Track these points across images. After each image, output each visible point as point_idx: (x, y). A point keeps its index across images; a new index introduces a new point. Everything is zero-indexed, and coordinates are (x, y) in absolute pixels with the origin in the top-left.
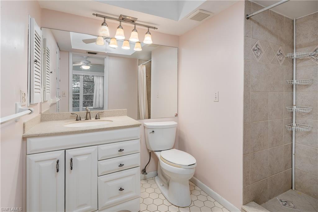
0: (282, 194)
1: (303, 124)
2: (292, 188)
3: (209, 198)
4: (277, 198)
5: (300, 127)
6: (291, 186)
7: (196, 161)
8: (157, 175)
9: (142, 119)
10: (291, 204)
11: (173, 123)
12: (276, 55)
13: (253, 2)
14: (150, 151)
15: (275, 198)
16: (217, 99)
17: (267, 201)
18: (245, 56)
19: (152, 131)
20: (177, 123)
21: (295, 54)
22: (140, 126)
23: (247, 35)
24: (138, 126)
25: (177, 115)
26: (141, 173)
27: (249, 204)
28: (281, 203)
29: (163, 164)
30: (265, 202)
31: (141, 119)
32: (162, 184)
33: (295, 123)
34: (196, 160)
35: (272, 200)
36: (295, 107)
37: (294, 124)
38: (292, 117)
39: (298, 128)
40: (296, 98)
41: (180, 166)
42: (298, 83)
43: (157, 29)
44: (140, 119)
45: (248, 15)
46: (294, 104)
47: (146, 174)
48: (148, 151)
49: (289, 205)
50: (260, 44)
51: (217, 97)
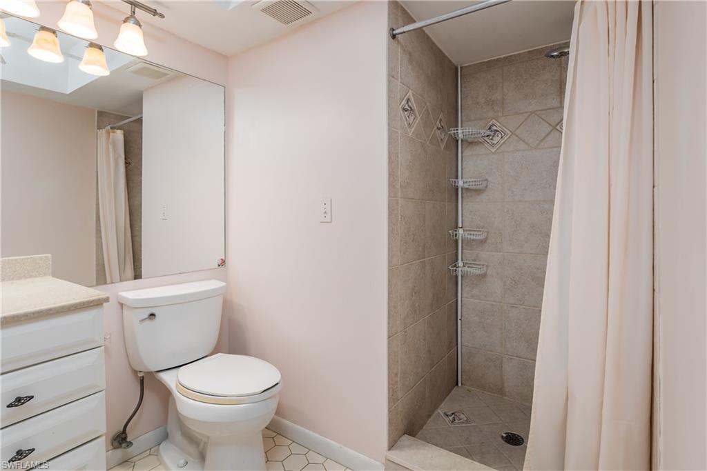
0: (446, 400)
1: (473, 261)
2: (457, 384)
3: (313, 457)
4: (440, 412)
5: (468, 267)
6: (455, 382)
7: (280, 376)
8: (165, 437)
9: (112, 283)
10: (462, 416)
11: (214, 284)
12: (435, 128)
13: (402, 4)
14: (140, 375)
15: (436, 413)
16: (328, 216)
17: (425, 423)
18: (389, 119)
19: (146, 316)
20: (224, 284)
21: (460, 131)
22: (105, 304)
23: (393, 73)
24: (97, 304)
25: (223, 263)
26: (111, 447)
27: (398, 442)
28: (447, 419)
29: (186, 406)
30: (422, 428)
31: (108, 280)
32: (182, 462)
33: (462, 260)
34: (280, 372)
35: (432, 417)
36: (461, 231)
37: (460, 264)
38: (457, 249)
39: (466, 269)
40: (462, 214)
41: (240, 399)
42: (466, 186)
43: (162, 16)
44: (105, 283)
45: (393, 30)
46: (460, 225)
47: (130, 444)
48: (137, 374)
49: (460, 419)
50: (412, 99)
51: (329, 212)
